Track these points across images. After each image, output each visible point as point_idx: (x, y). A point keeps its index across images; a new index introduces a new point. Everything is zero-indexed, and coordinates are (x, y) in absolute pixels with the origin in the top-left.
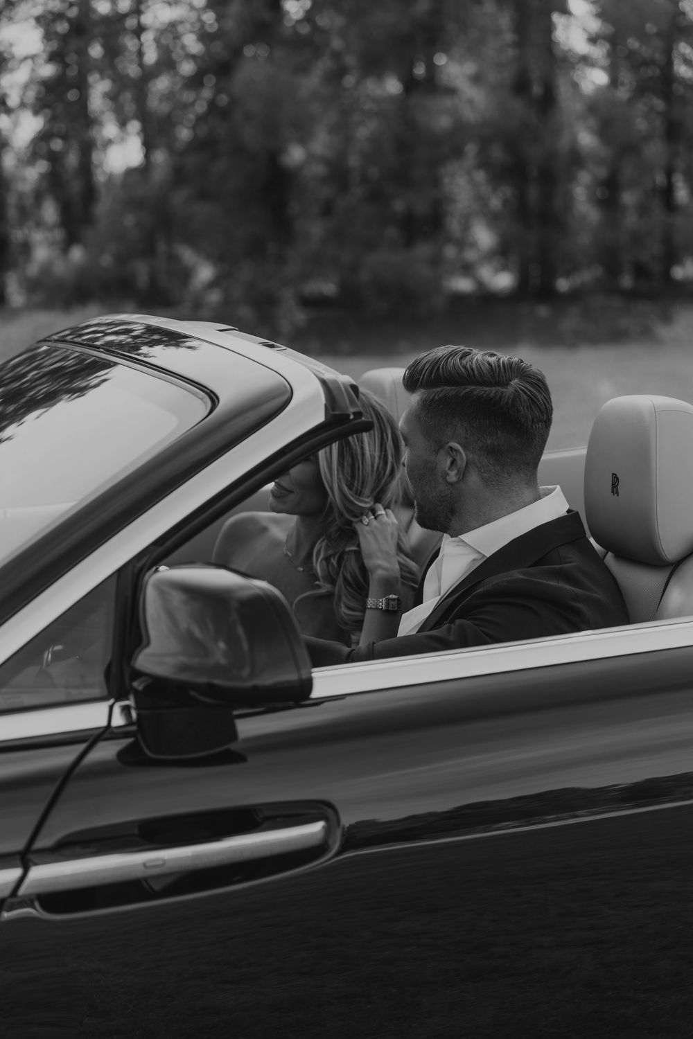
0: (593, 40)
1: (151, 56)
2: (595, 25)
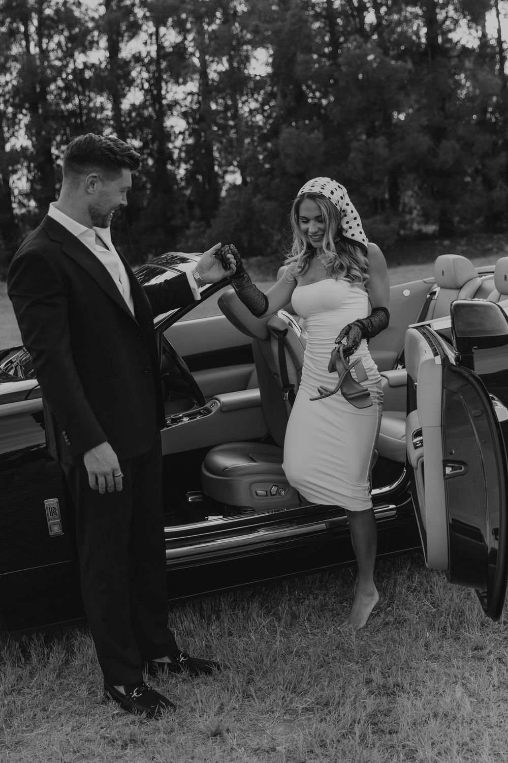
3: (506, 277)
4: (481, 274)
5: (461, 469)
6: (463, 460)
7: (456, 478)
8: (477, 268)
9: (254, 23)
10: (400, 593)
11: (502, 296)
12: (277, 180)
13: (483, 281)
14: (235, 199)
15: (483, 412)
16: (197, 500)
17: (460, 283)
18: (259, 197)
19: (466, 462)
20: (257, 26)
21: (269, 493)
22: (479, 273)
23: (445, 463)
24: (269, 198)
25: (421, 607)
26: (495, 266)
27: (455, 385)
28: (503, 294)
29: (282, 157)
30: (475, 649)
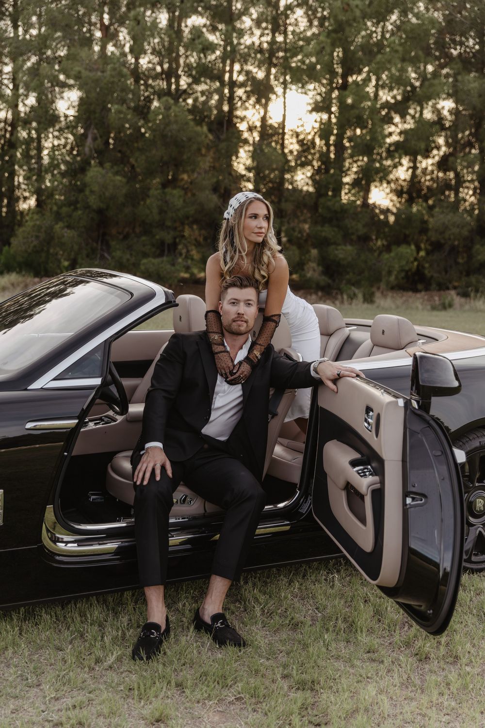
0: (249, 169)
1: (46, 160)
2: (249, 162)
3: (383, 332)
4: (348, 325)
5: (422, 500)
6: (423, 493)
7: (417, 508)
8: (344, 319)
9: (77, 69)
10: (286, 598)
11: (375, 348)
12: (80, 212)
13: (350, 330)
14: (38, 223)
15: (442, 452)
16: (99, 500)
17: (331, 331)
18: (60, 224)
19: (426, 494)
20: (80, 72)
21: (179, 502)
22: (346, 324)
23: (406, 494)
24: (69, 227)
25: (307, 612)
26: (372, 321)
27: (418, 426)
28: (377, 345)
29: (87, 192)
30: (369, 652)
